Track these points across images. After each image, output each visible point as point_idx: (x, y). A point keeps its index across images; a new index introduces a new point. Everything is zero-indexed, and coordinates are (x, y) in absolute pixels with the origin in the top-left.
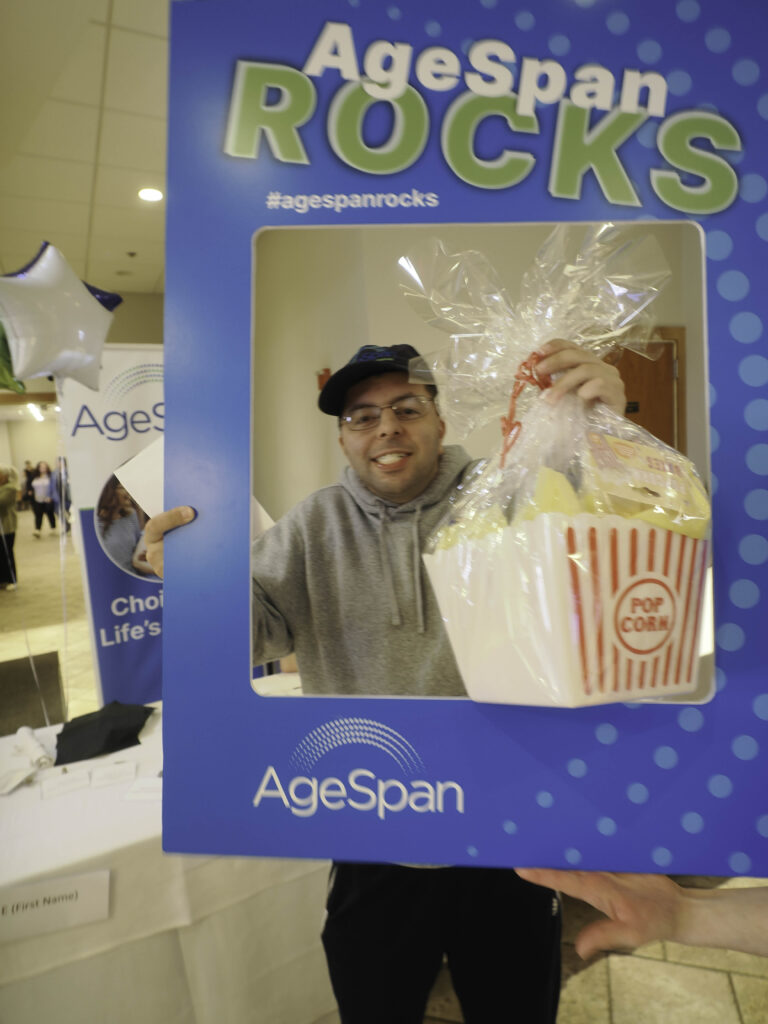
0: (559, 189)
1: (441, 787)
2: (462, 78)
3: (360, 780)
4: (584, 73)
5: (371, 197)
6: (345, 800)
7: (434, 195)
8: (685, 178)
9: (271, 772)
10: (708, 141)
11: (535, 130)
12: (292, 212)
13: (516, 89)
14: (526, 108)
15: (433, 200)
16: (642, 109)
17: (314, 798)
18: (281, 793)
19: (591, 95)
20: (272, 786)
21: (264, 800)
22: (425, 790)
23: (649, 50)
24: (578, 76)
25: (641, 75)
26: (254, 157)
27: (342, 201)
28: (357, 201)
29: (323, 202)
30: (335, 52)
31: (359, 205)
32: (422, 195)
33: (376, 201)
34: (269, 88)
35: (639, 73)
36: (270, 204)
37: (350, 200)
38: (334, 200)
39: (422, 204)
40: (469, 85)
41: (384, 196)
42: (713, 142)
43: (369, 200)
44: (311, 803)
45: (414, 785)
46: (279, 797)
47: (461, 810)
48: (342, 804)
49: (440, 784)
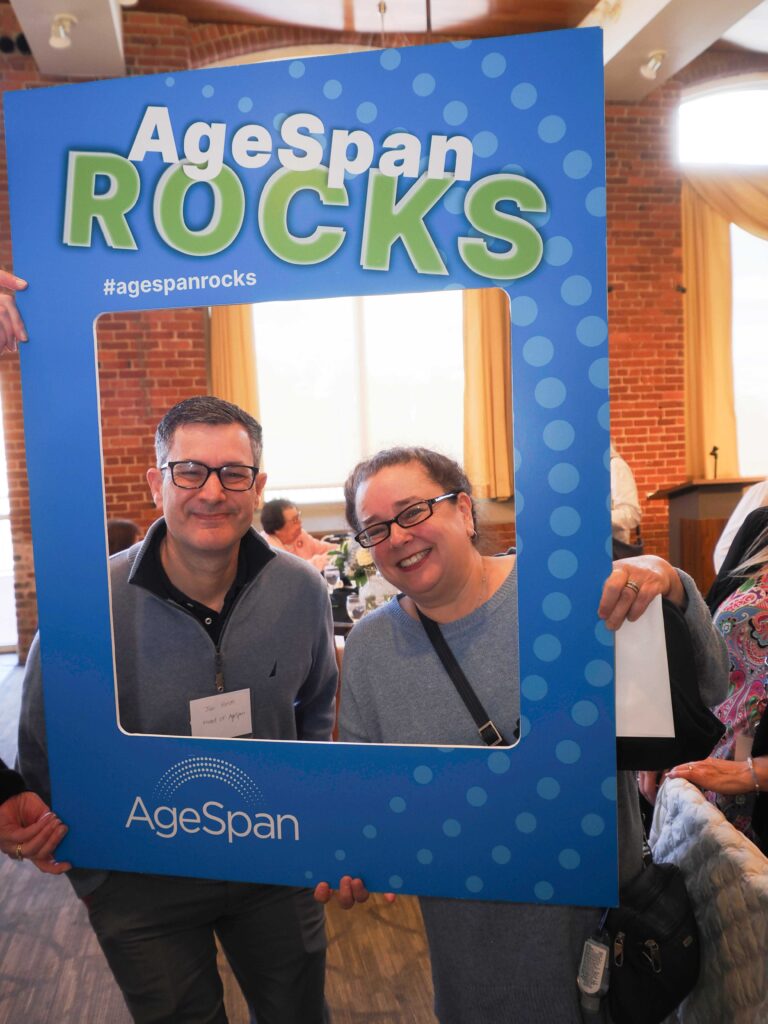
0: (369, 262)
1: (280, 819)
2: (275, 153)
3: (211, 810)
4: (391, 142)
5: (196, 279)
6: (200, 825)
7: (254, 275)
8: (492, 243)
9: (139, 799)
10: (515, 203)
11: (346, 203)
12: (126, 297)
13: (326, 162)
14: (336, 181)
15: (252, 279)
16: (448, 175)
17: (175, 823)
18: (147, 818)
19: (399, 163)
20: (139, 812)
21: (133, 821)
22: (267, 821)
23: (455, 112)
24: (386, 144)
25: (448, 139)
26: (89, 245)
27: (170, 285)
28: (183, 284)
29: (153, 287)
30: (155, 136)
31: (185, 288)
32: (242, 275)
33: (200, 282)
34: (97, 176)
35: (445, 138)
36: (106, 290)
37: (177, 283)
38: (163, 284)
39: (243, 284)
40: (282, 161)
41: (207, 277)
42: (519, 205)
43: (194, 282)
44: (173, 827)
45: (258, 816)
46: (147, 822)
47: (297, 838)
48: (198, 829)
49: (279, 816)
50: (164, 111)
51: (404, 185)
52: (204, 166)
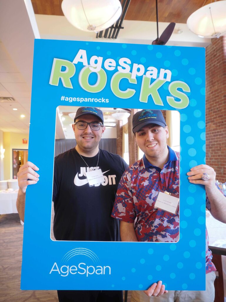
0: (142, 100)
1: (105, 268)
2: (116, 67)
3: (81, 266)
4: (149, 68)
5: (91, 99)
6: (77, 271)
7: (108, 100)
8: (176, 98)
9: (55, 264)
10: (182, 89)
11: (136, 83)
12: (68, 102)
13: (131, 71)
14: (134, 77)
15: (107, 101)
16: (165, 79)
17: (68, 271)
18: (58, 270)
19: (151, 74)
20: (55, 268)
21: (52, 271)
22: (100, 268)
23: (167, 63)
24: (148, 69)
25: (165, 70)
26: (57, 85)
27: (82, 100)
28: (86, 100)
29: (77, 100)
30: (81, 57)
31: (87, 101)
32: (105, 99)
33: (92, 100)
34: (62, 66)
35: (164, 69)
36: (62, 99)
37: (84, 99)
38: (80, 99)
39: (105, 102)
40: (118, 69)
41: (94, 99)
42: (183, 90)
43: (90, 100)
44: (67, 273)
45: (97, 267)
46: (58, 271)
47: (110, 274)
48: (76, 273)
49: (104, 267)
50: (85, 51)
51: (153, 80)
52: (96, 68)
